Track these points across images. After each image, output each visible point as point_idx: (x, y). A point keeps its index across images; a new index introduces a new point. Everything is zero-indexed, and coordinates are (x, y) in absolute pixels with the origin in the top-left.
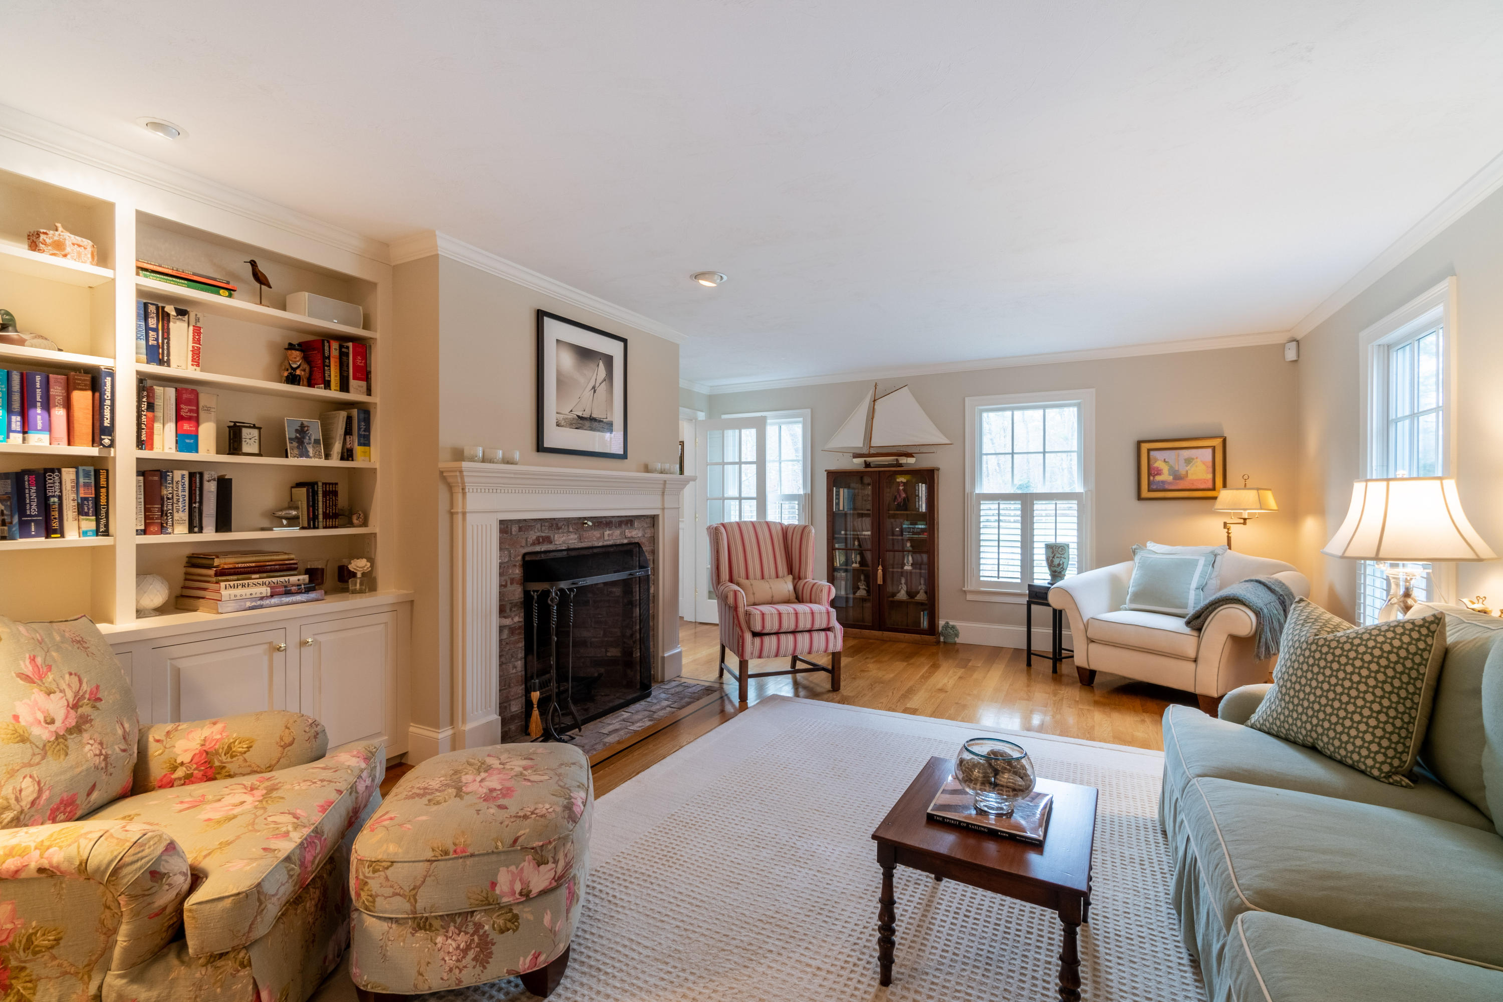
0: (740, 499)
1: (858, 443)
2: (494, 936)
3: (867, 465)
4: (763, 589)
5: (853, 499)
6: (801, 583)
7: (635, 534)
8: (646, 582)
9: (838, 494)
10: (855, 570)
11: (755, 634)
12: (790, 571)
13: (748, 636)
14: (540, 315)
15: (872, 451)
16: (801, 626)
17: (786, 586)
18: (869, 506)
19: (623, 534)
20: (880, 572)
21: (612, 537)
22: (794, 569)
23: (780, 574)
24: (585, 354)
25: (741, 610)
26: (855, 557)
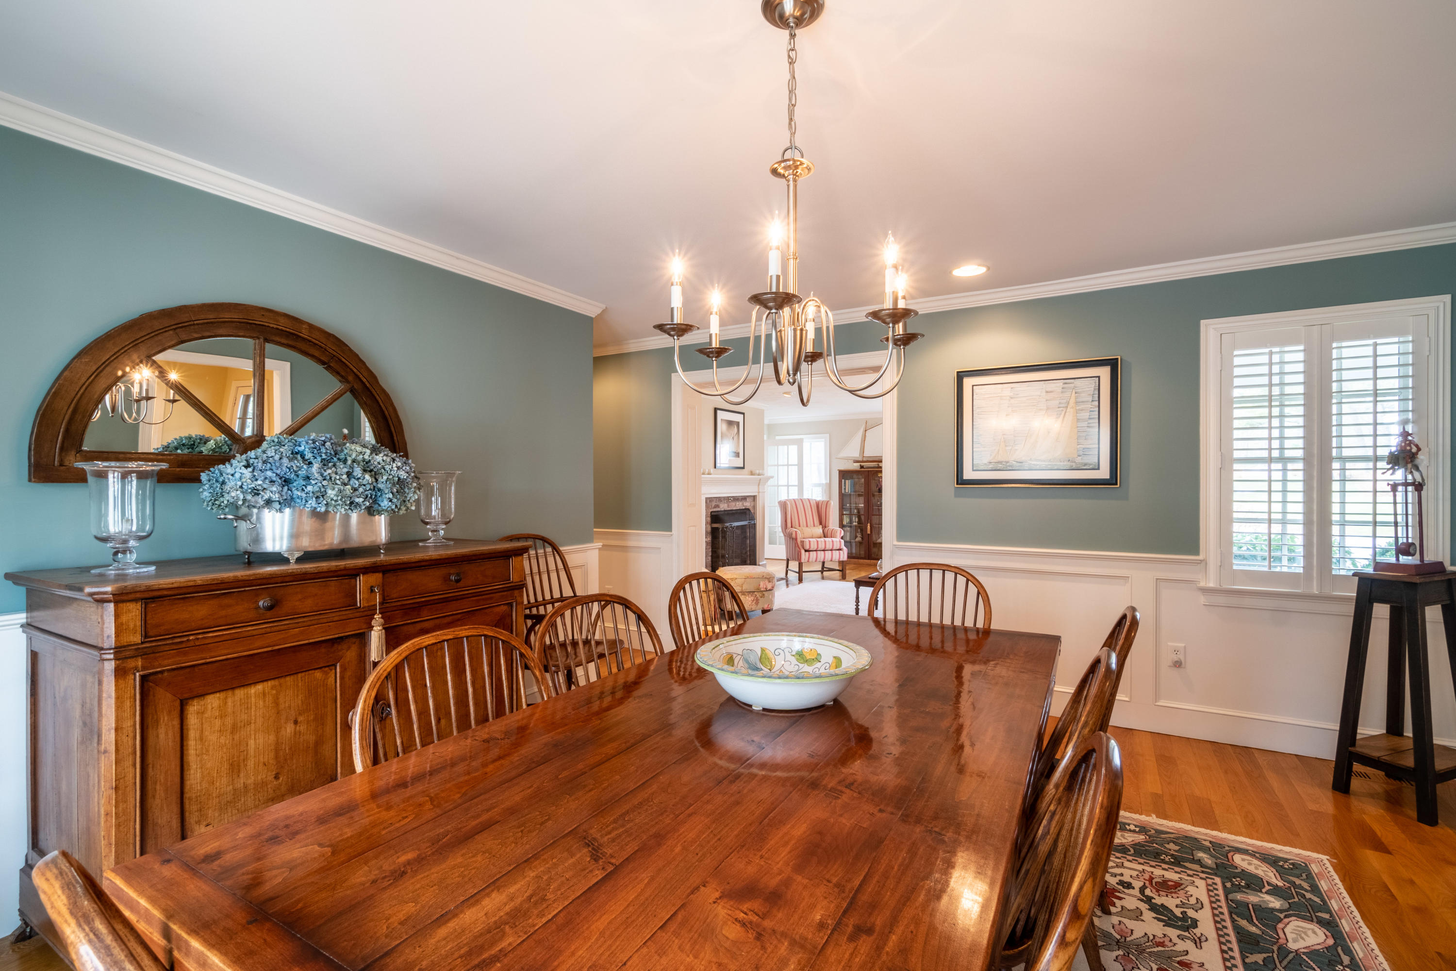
0: (788, 486)
1: (856, 455)
2: (759, 598)
3: (862, 467)
4: (808, 531)
5: (854, 485)
6: (826, 529)
7: (747, 504)
8: (754, 527)
9: (845, 483)
10: (856, 526)
11: (806, 551)
12: (821, 523)
13: (803, 551)
14: (716, 410)
15: (864, 459)
16: (827, 548)
17: (819, 530)
18: (863, 490)
19: (743, 504)
20: (869, 527)
21: (739, 506)
22: (822, 522)
23: (816, 525)
24: (730, 423)
25: (799, 540)
26: (855, 520)
